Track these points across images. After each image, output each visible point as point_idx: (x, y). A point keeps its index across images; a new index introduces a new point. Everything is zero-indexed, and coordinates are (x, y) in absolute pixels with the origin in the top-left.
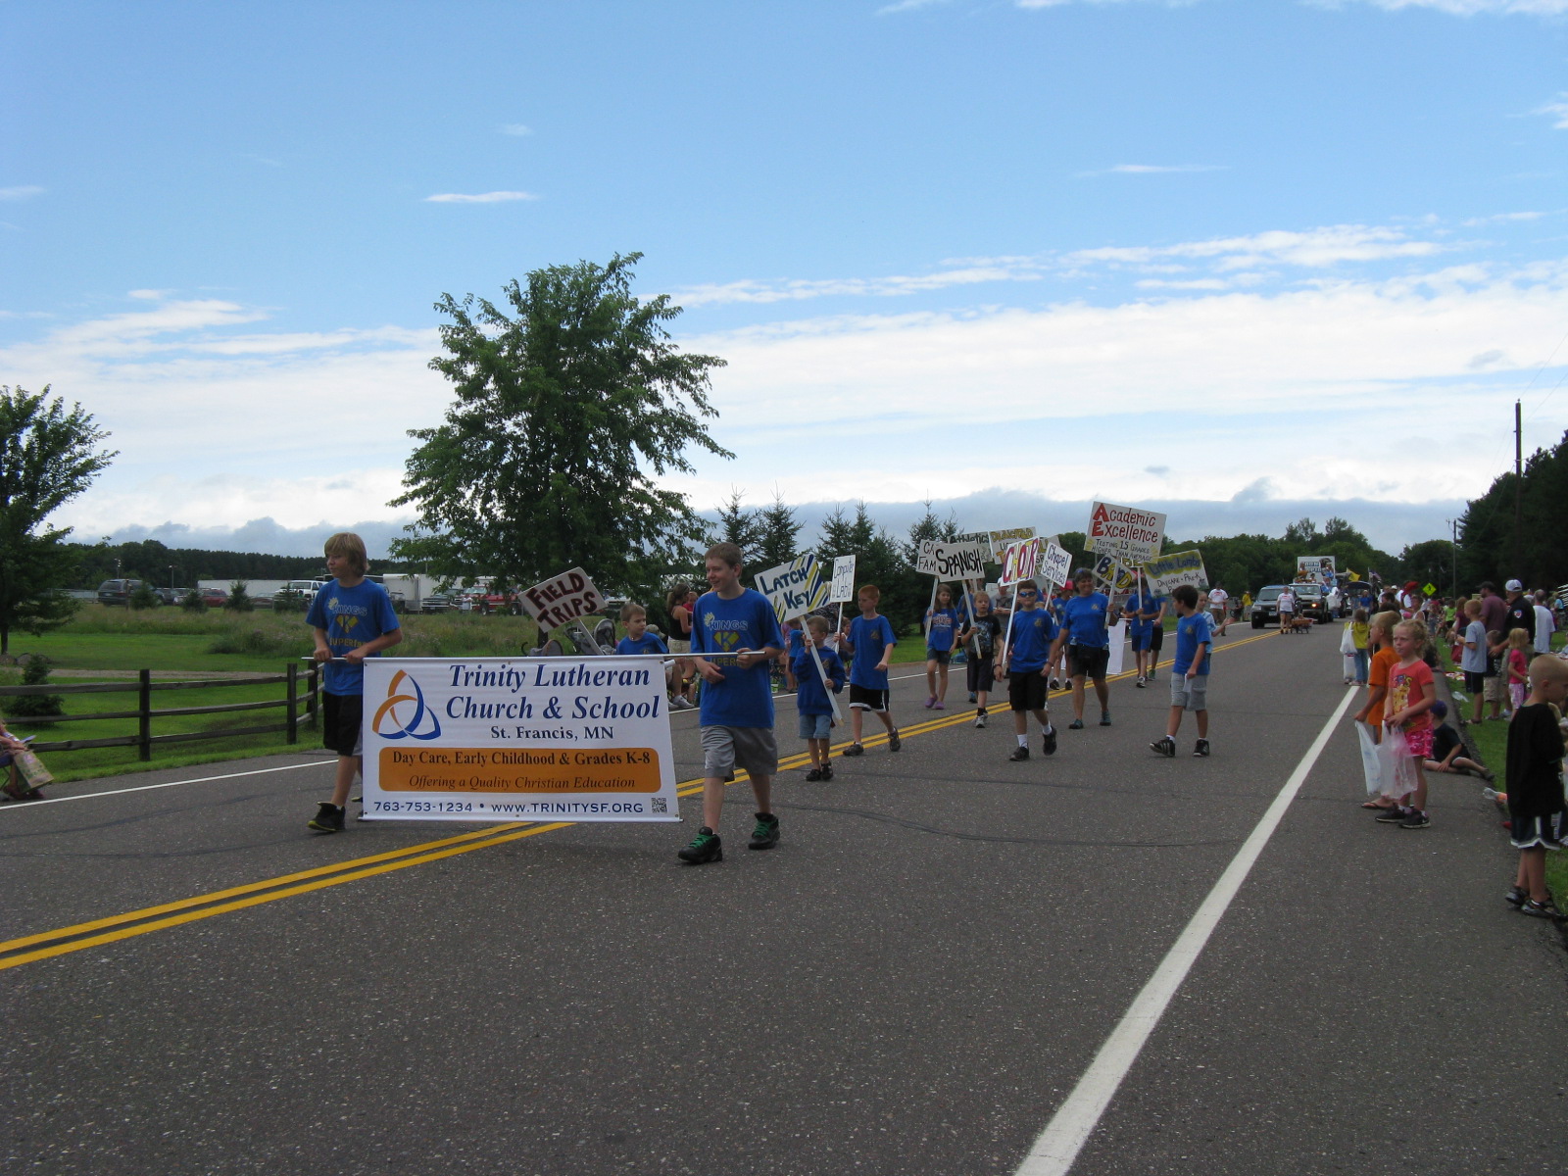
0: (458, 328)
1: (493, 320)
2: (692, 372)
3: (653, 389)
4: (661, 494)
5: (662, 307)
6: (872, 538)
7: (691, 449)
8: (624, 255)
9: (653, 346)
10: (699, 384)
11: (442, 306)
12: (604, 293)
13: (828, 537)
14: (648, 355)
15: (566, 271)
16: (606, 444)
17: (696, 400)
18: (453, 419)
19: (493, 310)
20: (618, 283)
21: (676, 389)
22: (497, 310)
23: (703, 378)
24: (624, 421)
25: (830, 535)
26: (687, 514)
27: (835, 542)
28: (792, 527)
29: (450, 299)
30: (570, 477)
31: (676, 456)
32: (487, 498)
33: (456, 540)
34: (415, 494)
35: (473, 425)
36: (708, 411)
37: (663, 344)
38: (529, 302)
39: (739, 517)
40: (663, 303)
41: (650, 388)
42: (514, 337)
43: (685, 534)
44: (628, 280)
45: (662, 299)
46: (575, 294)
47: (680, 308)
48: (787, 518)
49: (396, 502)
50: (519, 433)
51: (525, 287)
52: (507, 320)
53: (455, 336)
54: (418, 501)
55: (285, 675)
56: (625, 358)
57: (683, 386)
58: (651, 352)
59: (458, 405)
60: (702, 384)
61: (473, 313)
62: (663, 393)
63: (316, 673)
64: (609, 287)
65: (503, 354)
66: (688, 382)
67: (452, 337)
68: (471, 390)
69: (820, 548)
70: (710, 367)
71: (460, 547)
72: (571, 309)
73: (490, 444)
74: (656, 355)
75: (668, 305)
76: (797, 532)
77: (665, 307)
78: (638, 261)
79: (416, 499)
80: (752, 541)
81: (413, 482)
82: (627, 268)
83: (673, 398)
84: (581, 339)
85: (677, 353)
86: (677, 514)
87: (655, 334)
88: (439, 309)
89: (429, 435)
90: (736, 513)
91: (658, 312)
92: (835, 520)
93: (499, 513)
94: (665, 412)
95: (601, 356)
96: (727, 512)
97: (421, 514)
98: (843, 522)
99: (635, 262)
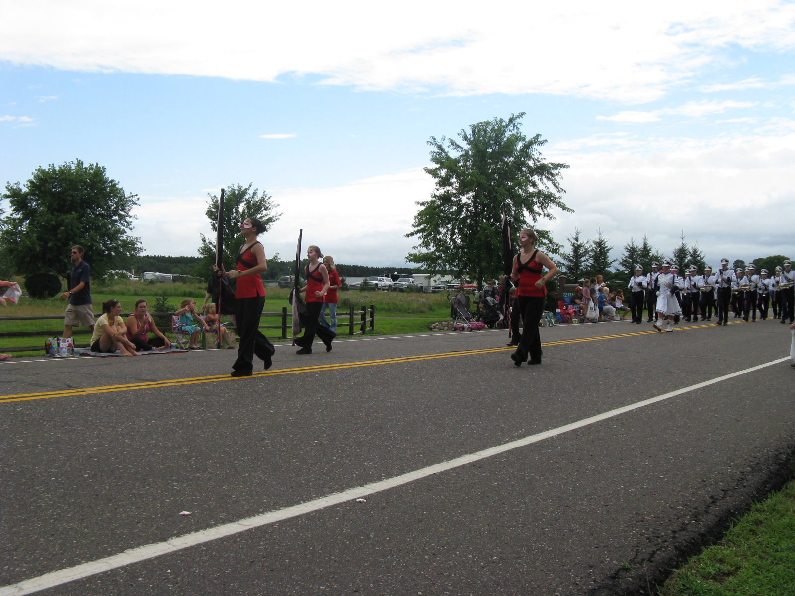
0: (439, 153)
1: (455, 148)
2: (552, 172)
3: (533, 180)
4: (538, 232)
5: (537, 140)
6: (651, 254)
7: (552, 209)
8: (516, 114)
9: (533, 159)
10: (555, 177)
11: (430, 142)
12: (508, 134)
13: (627, 254)
14: (531, 163)
15: (488, 123)
16: (510, 207)
17: (555, 185)
18: (435, 196)
19: (455, 143)
20: (514, 128)
21: (545, 180)
22: (457, 143)
23: (557, 175)
24: (519, 196)
25: (628, 253)
26: (550, 241)
27: (631, 256)
28: (607, 249)
29: (434, 139)
30: (493, 224)
31: (546, 212)
32: (453, 234)
33: (437, 254)
34: (418, 232)
35: (446, 198)
36: (560, 190)
37: (538, 158)
38: (472, 139)
39: (579, 243)
40: (538, 138)
41: (532, 180)
42: (465, 156)
43: (549, 251)
44: (519, 126)
45: (538, 135)
46: (493, 135)
47: (546, 140)
48: (604, 244)
49: (409, 235)
50: (469, 202)
51: (469, 132)
52: (462, 148)
53: (437, 156)
54: (419, 235)
55: (349, 312)
56: (519, 165)
57: (548, 178)
58: (532, 162)
59: (438, 190)
60: (557, 178)
61: (446, 145)
62: (538, 182)
63: (365, 313)
64: (510, 130)
65: (460, 165)
66: (550, 177)
67: (436, 157)
68: (444, 182)
69: (623, 259)
70: (562, 169)
71: (439, 257)
72: (492, 142)
73: (455, 208)
74: (535, 164)
75: (540, 139)
76: (610, 251)
77: (539, 140)
78: (523, 116)
79: (419, 234)
80: (585, 255)
81: (417, 226)
82: (518, 120)
83: (543, 184)
84: (498, 156)
85: (545, 162)
86: (545, 241)
87: (534, 153)
88: (430, 143)
89: (425, 204)
90: (578, 241)
91: (535, 143)
92: (631, 245)
93: (459, 241)
94: (539, 191)
95: (507, 164)
96: (574, 241)
97: (421, 241)
98: (635, 246)
99: (522, 117)
